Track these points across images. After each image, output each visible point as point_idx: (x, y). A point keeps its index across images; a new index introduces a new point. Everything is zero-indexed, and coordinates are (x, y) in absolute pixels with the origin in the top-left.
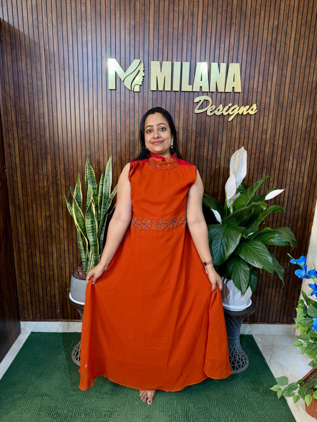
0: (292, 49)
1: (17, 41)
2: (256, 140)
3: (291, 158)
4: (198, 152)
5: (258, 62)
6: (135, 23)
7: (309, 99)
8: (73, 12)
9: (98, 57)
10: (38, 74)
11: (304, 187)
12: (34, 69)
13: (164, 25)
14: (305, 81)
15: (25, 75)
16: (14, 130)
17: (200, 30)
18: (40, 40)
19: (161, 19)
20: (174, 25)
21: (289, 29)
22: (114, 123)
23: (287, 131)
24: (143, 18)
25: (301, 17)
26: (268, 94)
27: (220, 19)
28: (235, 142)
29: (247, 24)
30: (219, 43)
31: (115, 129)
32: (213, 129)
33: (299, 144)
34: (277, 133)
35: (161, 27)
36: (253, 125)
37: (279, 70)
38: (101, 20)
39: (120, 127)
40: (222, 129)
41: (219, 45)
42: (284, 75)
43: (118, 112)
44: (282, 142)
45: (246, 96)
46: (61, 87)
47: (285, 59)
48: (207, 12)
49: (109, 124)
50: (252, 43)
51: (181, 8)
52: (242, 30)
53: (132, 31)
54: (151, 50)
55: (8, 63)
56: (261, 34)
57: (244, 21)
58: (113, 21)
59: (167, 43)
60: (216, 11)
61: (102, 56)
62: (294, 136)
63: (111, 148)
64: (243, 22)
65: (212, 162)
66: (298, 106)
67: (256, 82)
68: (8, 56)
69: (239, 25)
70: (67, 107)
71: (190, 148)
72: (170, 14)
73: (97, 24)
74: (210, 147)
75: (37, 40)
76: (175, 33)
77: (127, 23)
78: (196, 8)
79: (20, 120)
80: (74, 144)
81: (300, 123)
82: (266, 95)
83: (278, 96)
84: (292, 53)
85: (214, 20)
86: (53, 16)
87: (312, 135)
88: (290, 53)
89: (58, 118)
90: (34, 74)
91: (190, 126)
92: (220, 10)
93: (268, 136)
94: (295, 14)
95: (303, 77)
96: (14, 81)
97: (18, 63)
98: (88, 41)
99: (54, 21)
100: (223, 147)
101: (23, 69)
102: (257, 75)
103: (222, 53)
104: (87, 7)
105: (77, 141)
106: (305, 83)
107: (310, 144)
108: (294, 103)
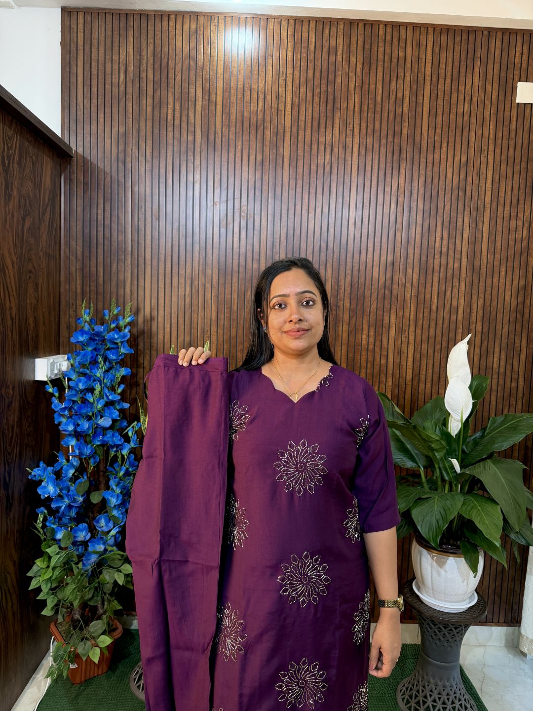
0: (489, 194)
1: (93, 180)
2: (441, 322)
3: (497, 350)
4: (354, 339)
5: (440, 211)
6: (263, 158)
7: (518, 263)
8: (176, 143)
9: (208, 204)
10: (119, 226)
11: (520, 395)
12: (114, 219)
13: (304, 159)
14: (511, 239)
15: (101, 226)
16: (78, 304)
17: (355, 167)
18: (127, 179)
19: (300, 153)
20: (319, 161)
21: (483, 166)
22: (228, 296)
23: (489, 309)
24: (275, 151)
25: (499, 151)
26: (458, 256)
27: (385, 154)
28: (409, 324)
29: (423, 160)
30: (383, 185)
31: (230, 304)
32: (376, 306)
33: (507, 329)
34: (473, 312)
35: (300, 163)
36: (436, 301)
37: (472, 223)
38: (216, 153)
39: (236, 301)
40: (389, 305)
41: (383, 188)
42: (479, 229)
43: (235, 280)
44: (481, 325)
45: (424, 258)
46: (153, 244)
47: (480, 207)
48: (365, 143)
49: (221, 297)
50: (430, 186)
51: (329, 138)
52: (416, 168)
53: (259, 168)
54: (285, 194)
55: (78, 209)
56: (442, 173)
57: (419, 156)
58: (232, 155)
59: (308, 185)
60: (378, 143)
61: (215, 201)
62: (500, 316)
63: (222, 331)
64: (416, 157)
65: (376, 354)
66: (503, 273)
67: (438, 239)
68: (78, 200)
69: (412, 162)
70: (160, 272)
71: (340, 333)
72: (313, 147)
73: (209, 158)
74: (372, 331)
75: (122, 180)
76: (321, 171)
77: (252, 157)
78: (350, 139)
79: (88, 290)
80: (168, 326)
81: (508, 298)
82: (454, 257)
83: (473, 259)
84: (490, 199)
85: (375, 154)
86: (147, 147)
87: (526, 316)
88: (486, 199)
89: (146, 288)
90: (114, 226)
91: (340, 300)
92: (384, 141)
93: (460, 317)
94: (491, 148)
95: (508, 233)
96: (85, 234)
97: (92, 210)
98: (195, 180)
99: (148, 154)
100: (391, 332)
101: (99, 217)
102: (439, 229)
103: (387, 198)
104: (196, 135)
105: (172, 321)
106: (511, 241)
107: (524, 330)
108: (496, 269)
